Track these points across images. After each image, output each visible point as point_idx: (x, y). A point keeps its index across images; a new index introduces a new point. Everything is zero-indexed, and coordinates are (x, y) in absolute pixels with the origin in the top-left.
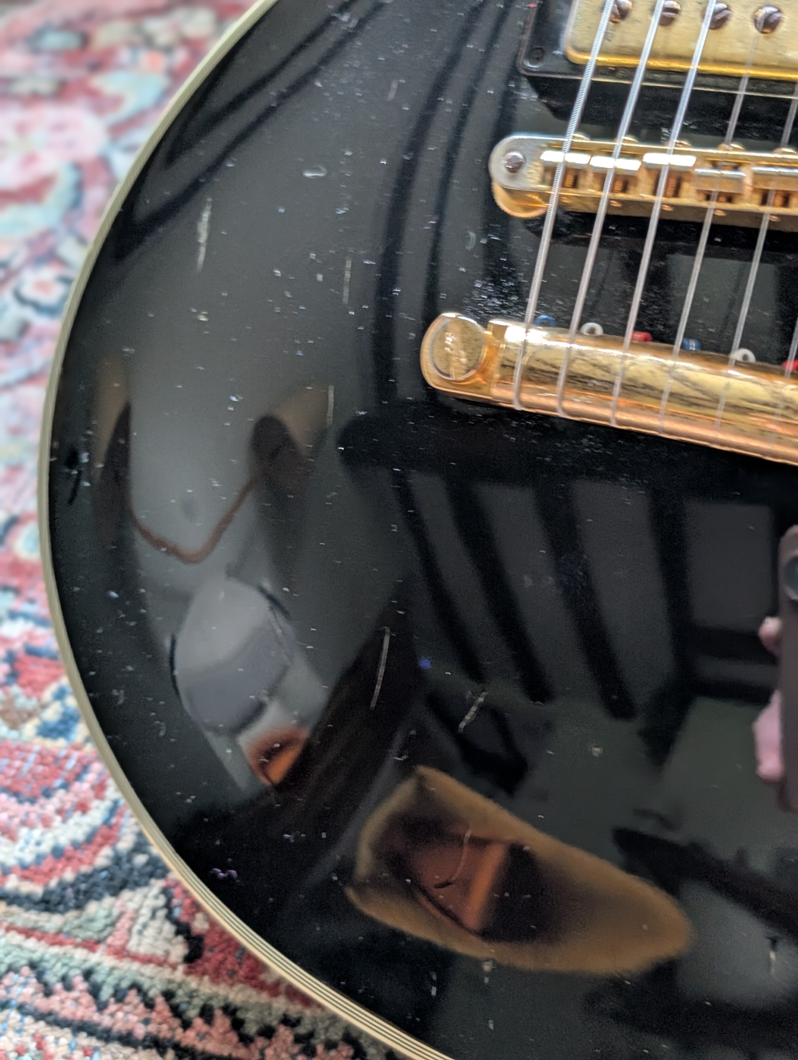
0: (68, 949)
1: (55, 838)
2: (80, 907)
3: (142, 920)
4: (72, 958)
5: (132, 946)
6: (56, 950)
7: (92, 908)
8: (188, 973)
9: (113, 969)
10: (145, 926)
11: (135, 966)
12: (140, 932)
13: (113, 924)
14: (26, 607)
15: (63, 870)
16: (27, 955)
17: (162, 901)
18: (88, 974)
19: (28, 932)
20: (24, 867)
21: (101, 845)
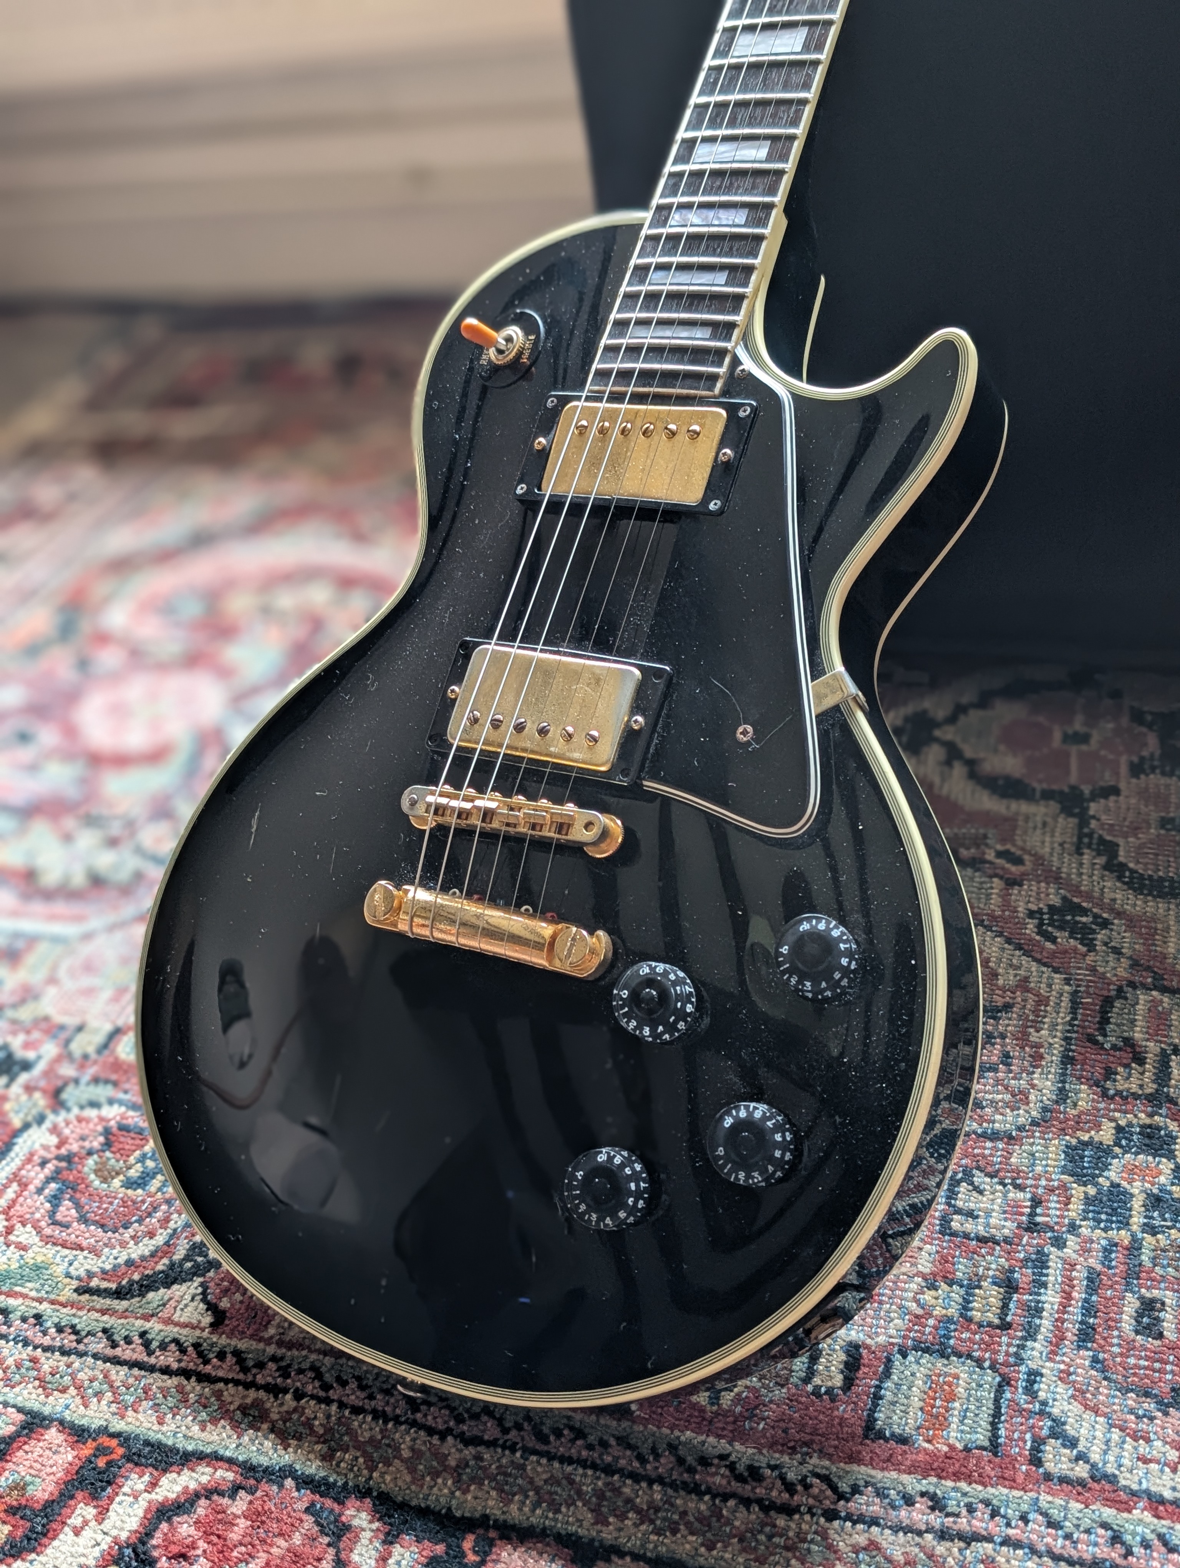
0: (132, 1320)
1: (129, 1254)
2: (142, 1295)
3: (184, 1302)
4: (133, 1325)
5: (176, 1318)
6: (122, 1321)
7: (151, 1295)
8: (211, 1333)
9: (161, 1331)
10: (186, 1306)
11: (176, 1329)
12: (182, 1310)
13: (164, 1305)
14: (121, 1096)
15: (132, 1274)
16: (102, 1325)
17: (200, 1290)
18: (143, 1334)
19: (103, 1312)
20: (104, 1272)
21: (162, 1258)
